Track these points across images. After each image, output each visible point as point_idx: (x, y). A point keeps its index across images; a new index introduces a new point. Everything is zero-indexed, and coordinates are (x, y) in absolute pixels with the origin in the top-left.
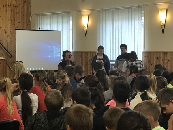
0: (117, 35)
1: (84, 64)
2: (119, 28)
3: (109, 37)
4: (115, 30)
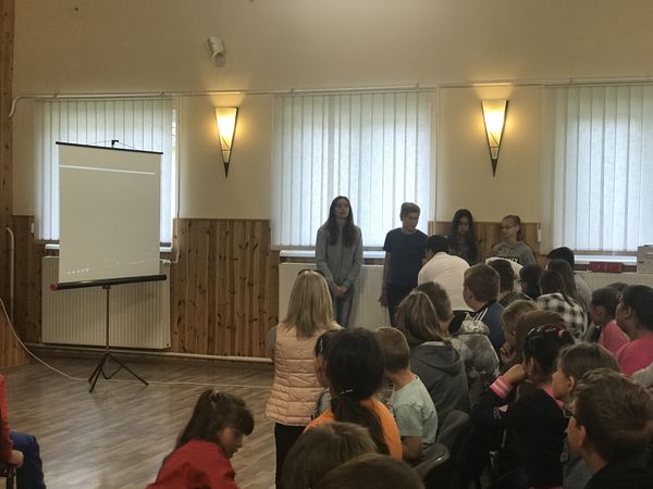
0: (344, 173)
1: (220, 257)
2: (352, 151)
3: (317, 177)
4: (336, 156)
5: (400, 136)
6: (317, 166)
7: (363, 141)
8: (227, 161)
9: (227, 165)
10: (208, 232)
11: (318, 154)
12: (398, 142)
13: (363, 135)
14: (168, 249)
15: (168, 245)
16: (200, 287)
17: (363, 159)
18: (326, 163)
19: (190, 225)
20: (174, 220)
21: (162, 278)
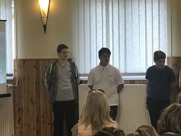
2: (120, 16)
3: (99, 32)
4: (111, 19)
5: (149, 6)
6: (99, 25)
7: (126, 9)
8: (45, 24)
9: (45, 27)
10: (35, 67)
11: (99, 18)
12: (147, 10)
13: (127, 7)
14: (12, 78)
15: (11, 75)
16: (31, 100)
17: (127, 20)
18: (105, 23)
19: (24, 63)
20: (15, 60)
21: (9, 95)
